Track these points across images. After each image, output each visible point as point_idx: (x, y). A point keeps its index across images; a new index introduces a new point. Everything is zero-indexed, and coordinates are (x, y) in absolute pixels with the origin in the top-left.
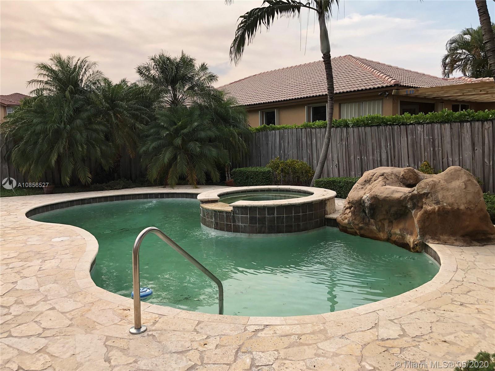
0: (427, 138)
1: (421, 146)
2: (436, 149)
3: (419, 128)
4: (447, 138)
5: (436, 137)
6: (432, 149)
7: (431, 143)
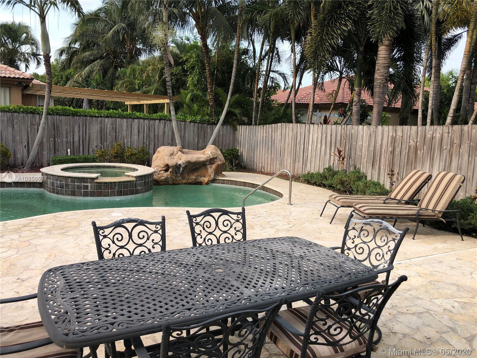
0: (112, 127)
1: (107, 132)
2: (117, 134)
3: (106, 120)
4: (125, 128)
5: (118, 127)
6: (114, 134)
7: (114, 130)
